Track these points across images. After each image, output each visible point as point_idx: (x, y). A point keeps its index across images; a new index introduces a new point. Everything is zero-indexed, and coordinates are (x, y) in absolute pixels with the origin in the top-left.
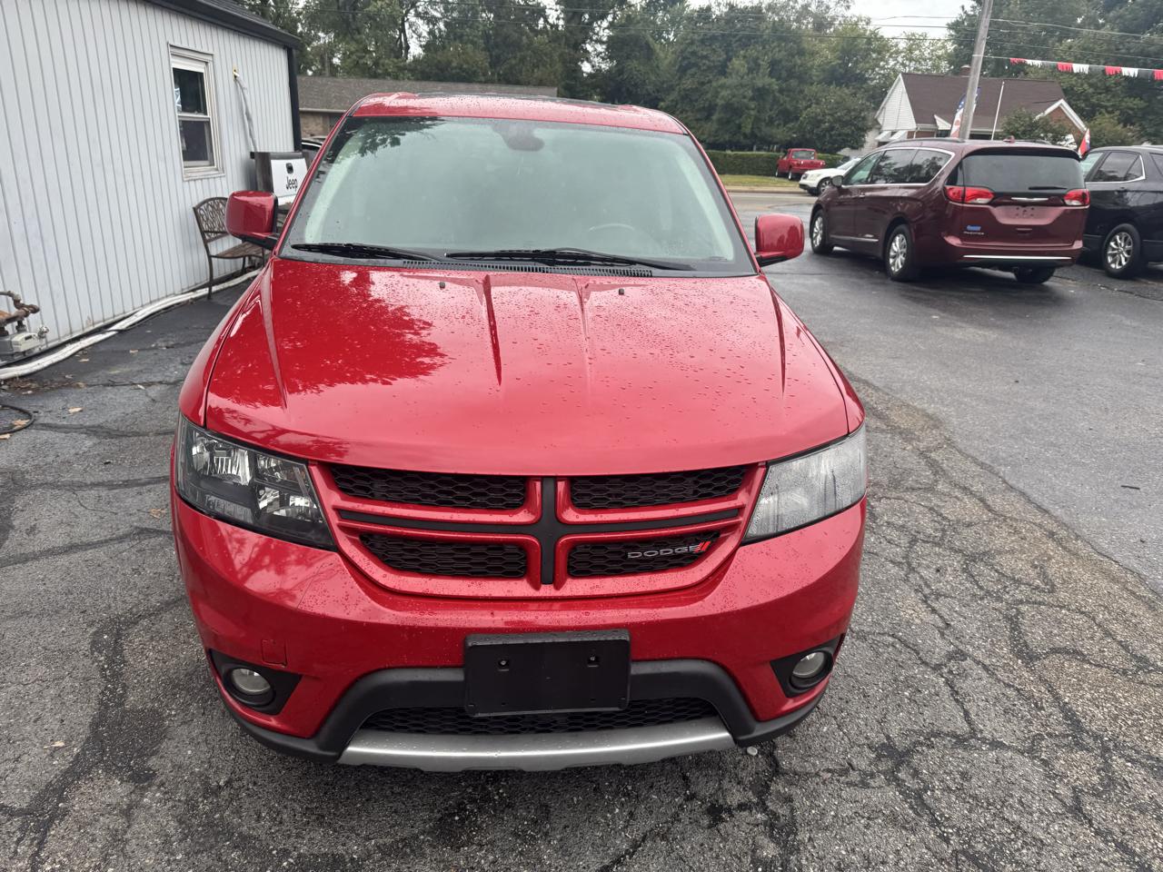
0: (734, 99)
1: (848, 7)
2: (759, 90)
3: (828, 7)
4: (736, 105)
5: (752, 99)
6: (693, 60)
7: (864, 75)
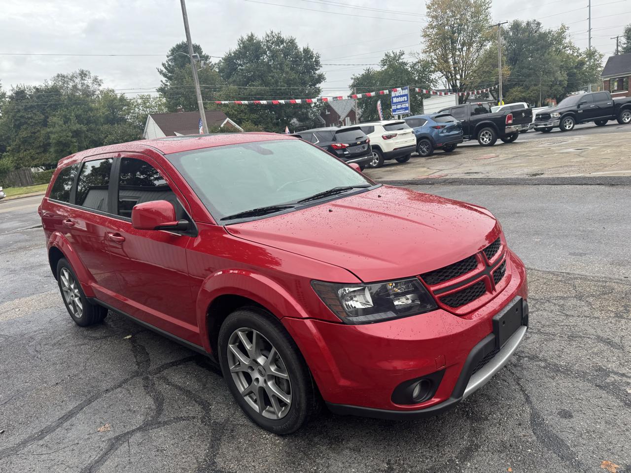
0: (61, 139)
1: (100, 85)
2: (75, 131)
3: (88, 86)
4: (64, 142)
5: (72, 137)
6: (23, 120)
7: (124, 117)
